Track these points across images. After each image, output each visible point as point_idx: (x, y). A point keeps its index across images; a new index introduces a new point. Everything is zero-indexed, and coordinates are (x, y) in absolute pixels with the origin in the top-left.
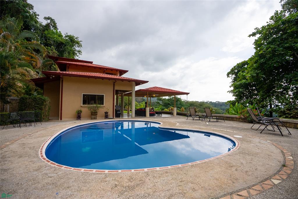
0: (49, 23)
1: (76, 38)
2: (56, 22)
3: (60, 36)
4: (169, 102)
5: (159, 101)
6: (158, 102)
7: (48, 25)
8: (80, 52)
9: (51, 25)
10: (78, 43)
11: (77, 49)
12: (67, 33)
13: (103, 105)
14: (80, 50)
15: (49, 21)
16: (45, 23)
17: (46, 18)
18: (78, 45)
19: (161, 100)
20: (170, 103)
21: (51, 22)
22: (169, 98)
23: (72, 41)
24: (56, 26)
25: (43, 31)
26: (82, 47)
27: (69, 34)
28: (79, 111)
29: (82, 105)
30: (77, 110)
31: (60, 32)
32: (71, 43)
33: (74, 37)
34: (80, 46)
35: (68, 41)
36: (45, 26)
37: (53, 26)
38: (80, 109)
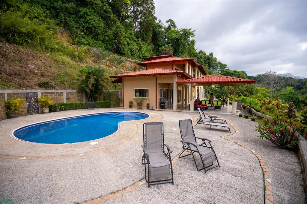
0: (170, 25)
1: (189, 30)
2: (174, 21)
3: (177, 32)
7: (169, 27)
8: (195, 42)
9: (171, 26)
10: (191, 34)
11: (191, 39)
13: (148, 97)
14: (194, 40)
15: (169, 23)
16: (166, 25)
17: (167, 22)
21: (171, 23)
23: (187, 33)
25: (165, 33)
26: (195, 36)
27: (183, 28)
28: (130, 102)
29: (134, 97)
30: (129, 101)
31: (177, 29)
32: (184, 37)
33: (186, 30)
34: (193, 36)
35: (182, 35)
36: (167, 28)
37: (173, 26)
38: (131, 101)
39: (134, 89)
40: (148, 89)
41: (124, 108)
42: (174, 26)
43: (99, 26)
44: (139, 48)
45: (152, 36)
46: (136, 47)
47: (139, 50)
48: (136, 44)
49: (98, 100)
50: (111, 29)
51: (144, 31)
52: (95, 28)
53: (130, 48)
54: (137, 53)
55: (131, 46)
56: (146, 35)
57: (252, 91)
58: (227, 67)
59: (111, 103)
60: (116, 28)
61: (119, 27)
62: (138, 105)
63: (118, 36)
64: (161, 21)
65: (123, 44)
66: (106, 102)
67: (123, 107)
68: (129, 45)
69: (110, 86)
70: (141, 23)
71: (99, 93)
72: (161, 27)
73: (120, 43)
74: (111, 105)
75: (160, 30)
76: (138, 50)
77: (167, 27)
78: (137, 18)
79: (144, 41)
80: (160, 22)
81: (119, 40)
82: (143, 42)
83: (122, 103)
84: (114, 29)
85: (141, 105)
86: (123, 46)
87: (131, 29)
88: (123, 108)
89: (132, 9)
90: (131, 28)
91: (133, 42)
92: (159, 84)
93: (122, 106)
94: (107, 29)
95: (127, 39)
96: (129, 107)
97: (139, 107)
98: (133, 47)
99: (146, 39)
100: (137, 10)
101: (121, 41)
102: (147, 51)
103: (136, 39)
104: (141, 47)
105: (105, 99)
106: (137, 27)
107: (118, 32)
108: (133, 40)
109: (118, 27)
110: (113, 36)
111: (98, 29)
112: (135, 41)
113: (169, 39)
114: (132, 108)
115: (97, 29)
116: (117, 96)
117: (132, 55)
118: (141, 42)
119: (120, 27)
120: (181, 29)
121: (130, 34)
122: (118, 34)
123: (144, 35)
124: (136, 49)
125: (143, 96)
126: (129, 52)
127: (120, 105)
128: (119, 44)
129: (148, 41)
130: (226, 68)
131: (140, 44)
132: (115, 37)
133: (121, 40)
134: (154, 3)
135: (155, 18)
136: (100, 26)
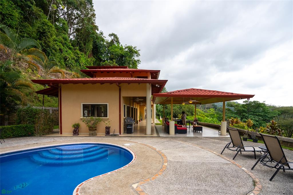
0: (113, 39)
1: (134, 48)
2: (118, 36)
3: (121, 49)
4: (243, 109)
5: (230, 108)
6: (228, 109)
7: (112, 41)
8: (139, 61)
9: (115, 41)
10: (136, 53)
11: (136, 58)
12: (126, 45)
13: (107, 117)
14: (139, 59)
15: (113, 37)
16: (109, 39)
17: (110, 35)
18: (136, 55)
19: (233, 107)
20: (245, 110)
21: (114, 38)
22: (245, 103)
23: (132, 51)
24: (118, 41)
25: (108, 47)
26: (140, 55)
27: (128, 45)
28: (75, 125)
29: (82, 117)
30: (73, 124)
31: (121, 45)
32: (129, 54)
33: (132, 47)
34: (138, 55)
35: (127, 53)
36: (110, 43)
37: (116, 41)
38: (77, 123)
39: (82, 104)
40: (107, 105)
41: (63, 135)
42: (118, 42)
43: (11, 15)
44: (76, 58)
45: (92, 47)
46: (72, 55)
47: (77, 61)
48: (72, 53)
49: (7, 122)
50: (33, 25)
51: (83, 40)
52: (4, 16)
53: (64, 56)
54: (74, 63)
55: (65, 54)
56: (85, 45)
57: (192, 112)
58: (166, 89)
59: (35, 127)
60: (41, 24)
61: (46, 24)
62: (90, 130)
63: (44, 36)
64: (104, 33)
65: (53, 49)
66: (24, 125)
67: (61, 133)
68: (61, 52)
69: (33, 102)
70: (77, 30)
71: (8, 110)
72: (103, 40)
73: (49, 46)
74: (35, 130)
75: (102, 42)
76: (75, 61)
77: (109, 41)
78: (73, 23)
79: (82, 51)
80: (102, 33)
81: (46, 42)
82: (82, 53)
83: (57, 126)
84: (38, 25)
85: (96, 130)
86: (53, 51)
87: (64, 34)
88: (60, 135)
89: (65, 10)
90: (64, 32)
91: (67, 49)
92: (123, 97)
93: (57, 132)
94: (26, 24)
95: (59, 44)
96: (74, 133)
97: (92, 132)
98: (68, 56)
99: (85, 49)
100: (72, 12)
101: (51, 44)
102: (87, 63)
103: (71, 47)
104: (79, 57)
105: (21, 121)
106: (72, 33)
107: (44, 30)
108: (67, 47)
109: (44, 24)
110: (37, 35)
111: (10, 19)
112: (70, 49)
113: (113, 54)
114: (78, 135)
115: (8, 18)
116: (48, 116)
117: (66, 65)
118: (79, 52)
119: (48, 24)
120: (126, 46)
121: (63, 38)
122: (45, 33)
123: (83, 44)
124: (72, 59)
125: (99, 115)
126: (62, 60)
127: (55, 130)
128: (46, 47)
129: (87, 53)
130: (165, 91)
131: (78, 54)
132: (40, 36)
133: (49, 42)
134: (94, 10)
135: (96, 28)
136: (13, 16)
